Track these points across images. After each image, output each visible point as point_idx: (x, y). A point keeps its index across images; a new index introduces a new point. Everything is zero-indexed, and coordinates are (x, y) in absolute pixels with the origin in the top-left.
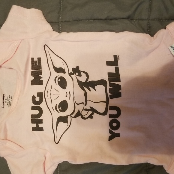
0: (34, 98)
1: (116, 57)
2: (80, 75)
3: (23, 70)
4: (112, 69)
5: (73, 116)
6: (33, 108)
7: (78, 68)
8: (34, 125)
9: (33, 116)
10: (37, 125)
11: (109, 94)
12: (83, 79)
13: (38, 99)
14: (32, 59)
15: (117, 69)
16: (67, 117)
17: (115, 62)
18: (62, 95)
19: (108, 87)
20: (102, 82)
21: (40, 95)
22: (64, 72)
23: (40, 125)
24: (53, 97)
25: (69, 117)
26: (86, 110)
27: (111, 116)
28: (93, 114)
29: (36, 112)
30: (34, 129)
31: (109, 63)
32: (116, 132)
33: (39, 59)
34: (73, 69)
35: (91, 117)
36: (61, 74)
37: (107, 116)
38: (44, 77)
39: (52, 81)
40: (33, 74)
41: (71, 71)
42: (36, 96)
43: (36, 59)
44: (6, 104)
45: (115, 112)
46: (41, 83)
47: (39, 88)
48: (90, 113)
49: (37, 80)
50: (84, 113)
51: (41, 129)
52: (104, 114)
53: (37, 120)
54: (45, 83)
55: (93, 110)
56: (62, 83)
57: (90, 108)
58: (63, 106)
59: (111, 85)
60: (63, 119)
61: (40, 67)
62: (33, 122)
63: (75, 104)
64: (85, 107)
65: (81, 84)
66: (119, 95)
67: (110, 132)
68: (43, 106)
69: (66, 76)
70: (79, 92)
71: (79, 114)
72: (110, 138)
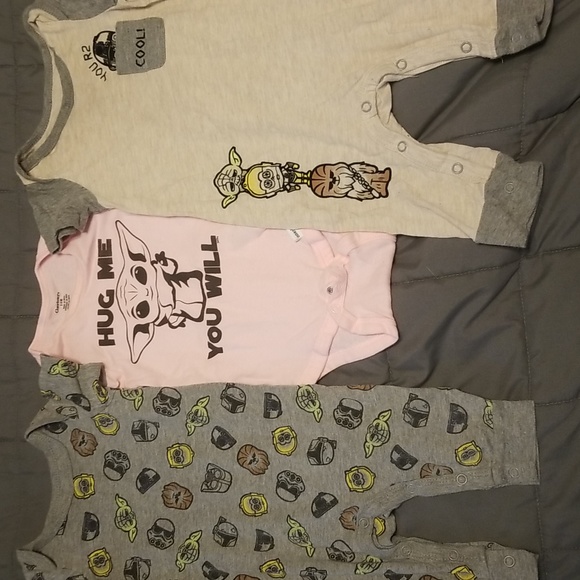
0: (101, 297)
1: (214, 239)
2: (166, 264)
3: (85, 257)
4: (209, 256)
5: (157, 323)
6: (100, 313)
7: (163, 253)
8: (102, 337)
9: (100, 324)
10: (106, 337)
11: (206, 291)
12: (170, 269)
13: (106, 299)
14: (100, 241)
15: (216, 255)
16: (148, 324)
17: (212, 246)
18: (141, 293)
19: (204, 281)
20: (197, 274)
21: (110, 293)
22: (145, 261)
23: (110, 337)
24: (129, 296)
25: (151, 325)
26: (175, 314)
27: (209, 323)
28: (184, 320)
29: (105, 318)
30: (102, 343)
31: (205, 248)
32: (216, 345)
33: (109, 241)
34: (156, 255)
35: (182, 325)
36: (139, 264)
37: (205, 322)
38: (116, 268)
39: (127, 271)
40: (101, 263)
41: (154, 259)
42: (104, 294)
43: (104, 242)
44: (61, 307)
45: (213, 317)
46: (111, 276)
47: (108, 284)
48: (182, 318)
49: (106, 273)
50: (172, 319)
51: (112, 343)
52: (200, 319)
53: (105, 329)
54: (116, 276)
55: (184, 314)
56: (141, 276)
57: (180, 313)
58: (143, 309)
59: (207, 277)
60: (143, 329)
61: (109, 252)
62: (100, 332)
63: (160, 306)
64: (174, 312)
65: (168, 278)
66: (218, 293)
67: (210, 346)
68: (113, 309)
69: (147, 266)
70: (165, 288)
71: (165, 321)
72: (211, 355)
